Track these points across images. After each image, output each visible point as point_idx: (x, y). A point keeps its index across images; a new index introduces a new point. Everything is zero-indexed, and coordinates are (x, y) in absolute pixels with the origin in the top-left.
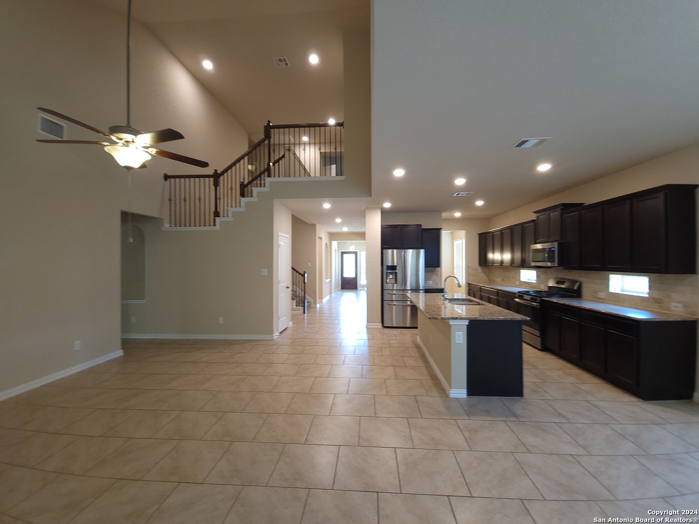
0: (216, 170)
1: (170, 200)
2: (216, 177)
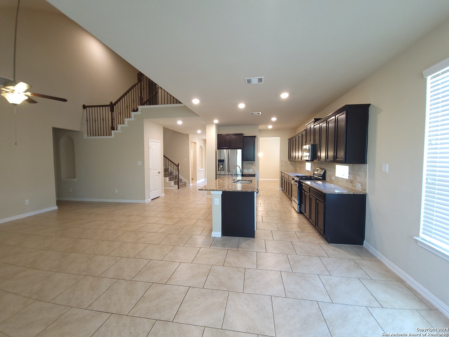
0: (111, 102)
1: (87, 120)
2: (112, 106)
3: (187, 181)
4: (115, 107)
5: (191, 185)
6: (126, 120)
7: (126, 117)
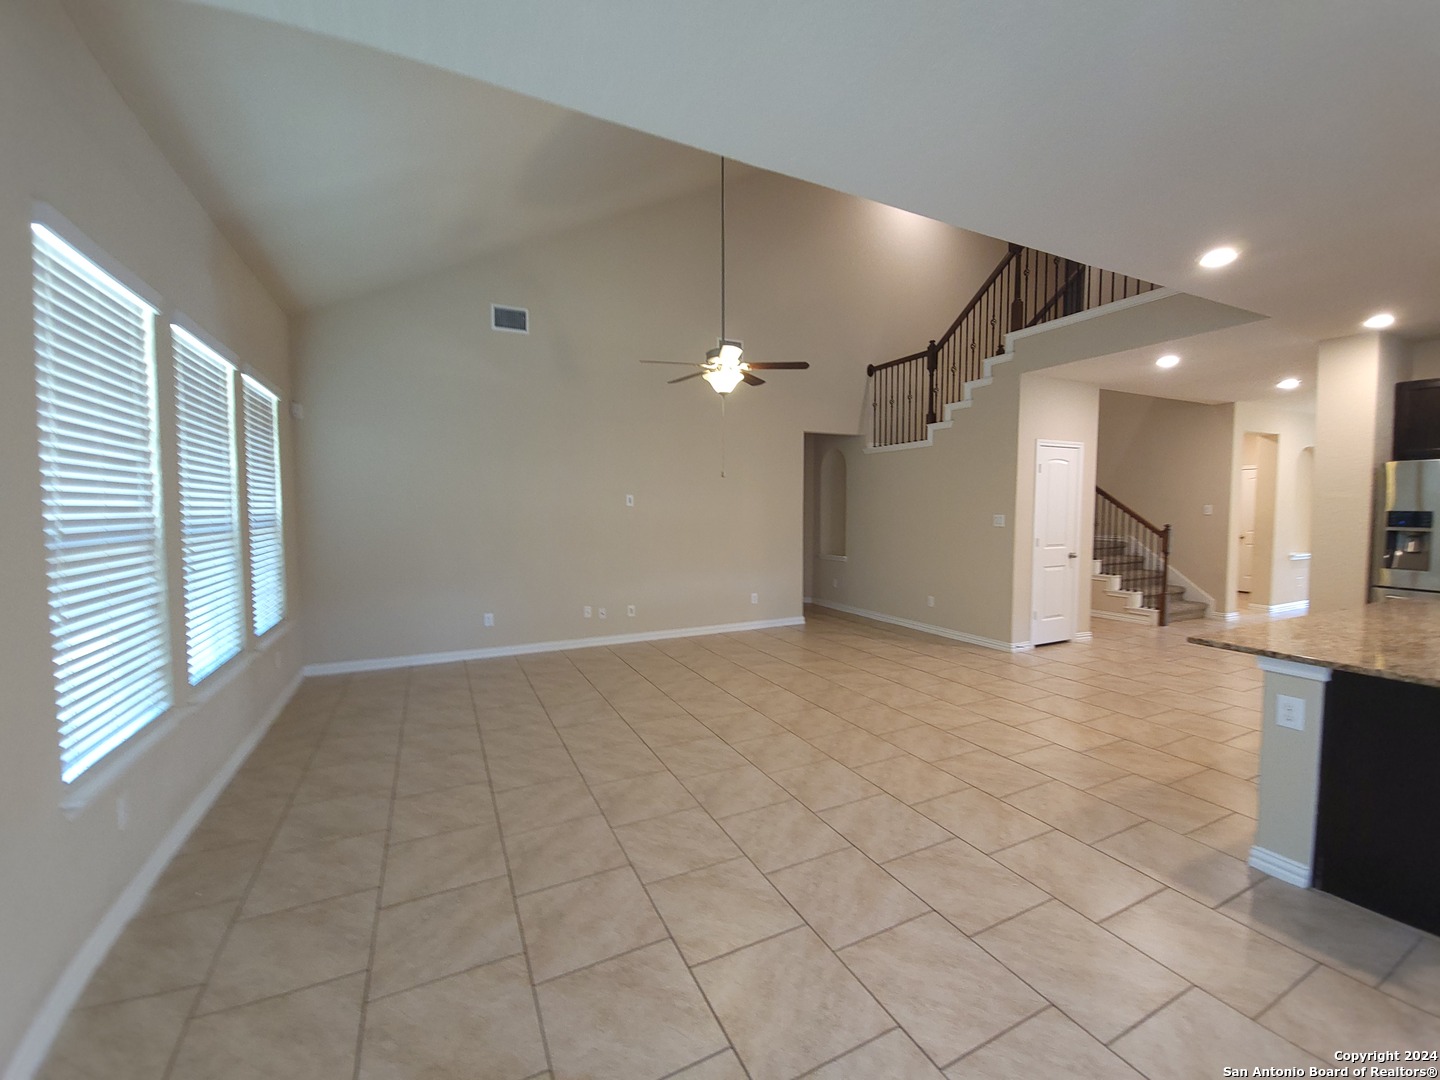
0: (932, 342)
1: (875, 405)
2: (932, 353)
3: (1210, 600)
4: (940, 353)
5: (1232, 617)
6: (968, 387)
7: (969, 377)
